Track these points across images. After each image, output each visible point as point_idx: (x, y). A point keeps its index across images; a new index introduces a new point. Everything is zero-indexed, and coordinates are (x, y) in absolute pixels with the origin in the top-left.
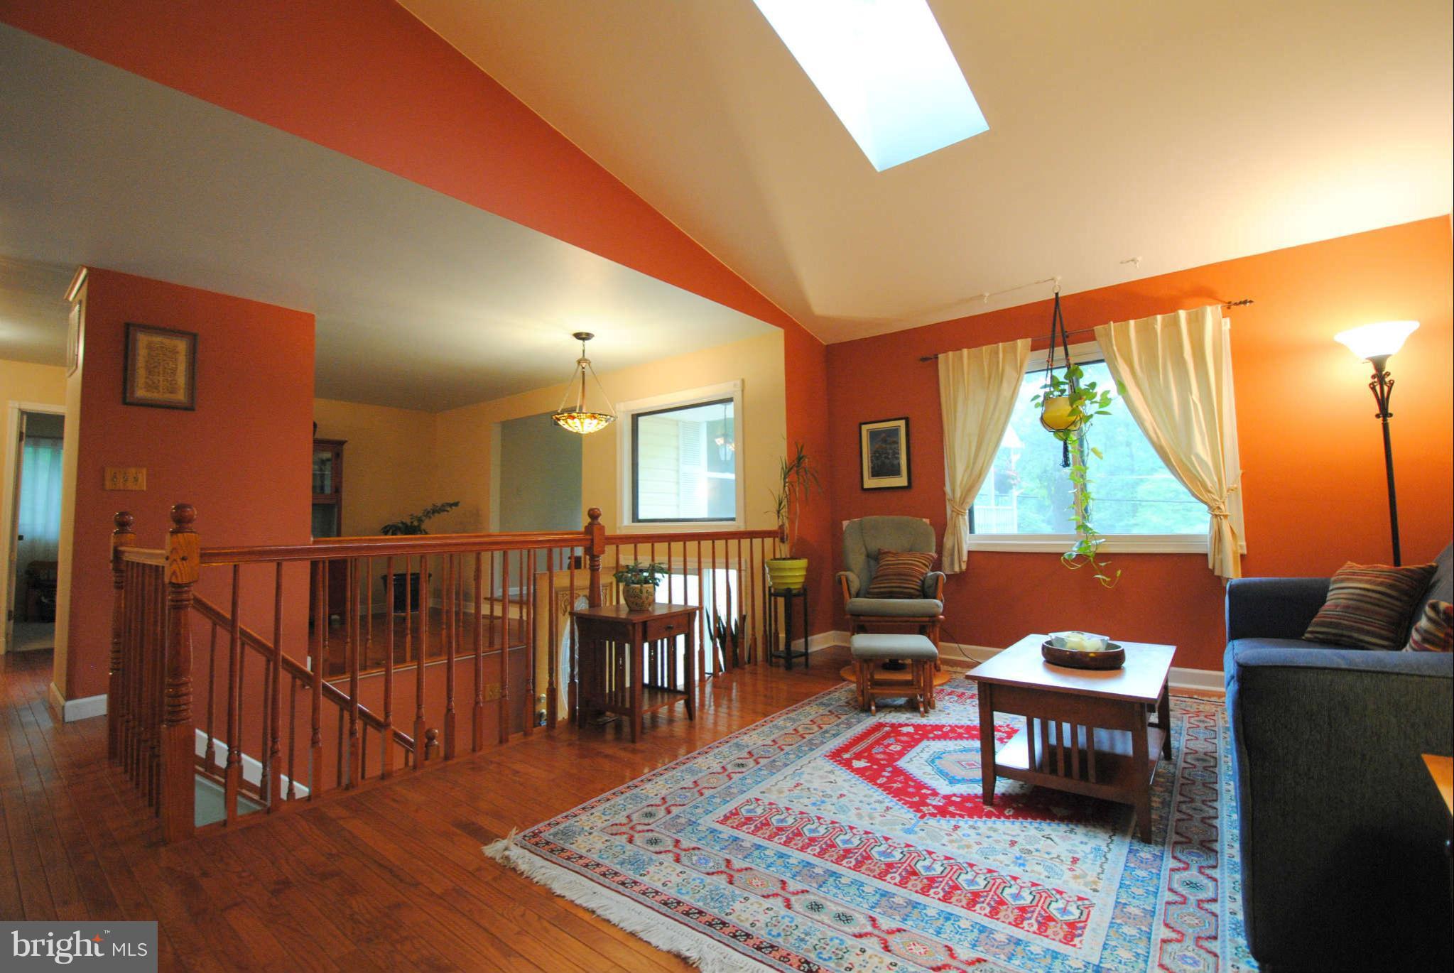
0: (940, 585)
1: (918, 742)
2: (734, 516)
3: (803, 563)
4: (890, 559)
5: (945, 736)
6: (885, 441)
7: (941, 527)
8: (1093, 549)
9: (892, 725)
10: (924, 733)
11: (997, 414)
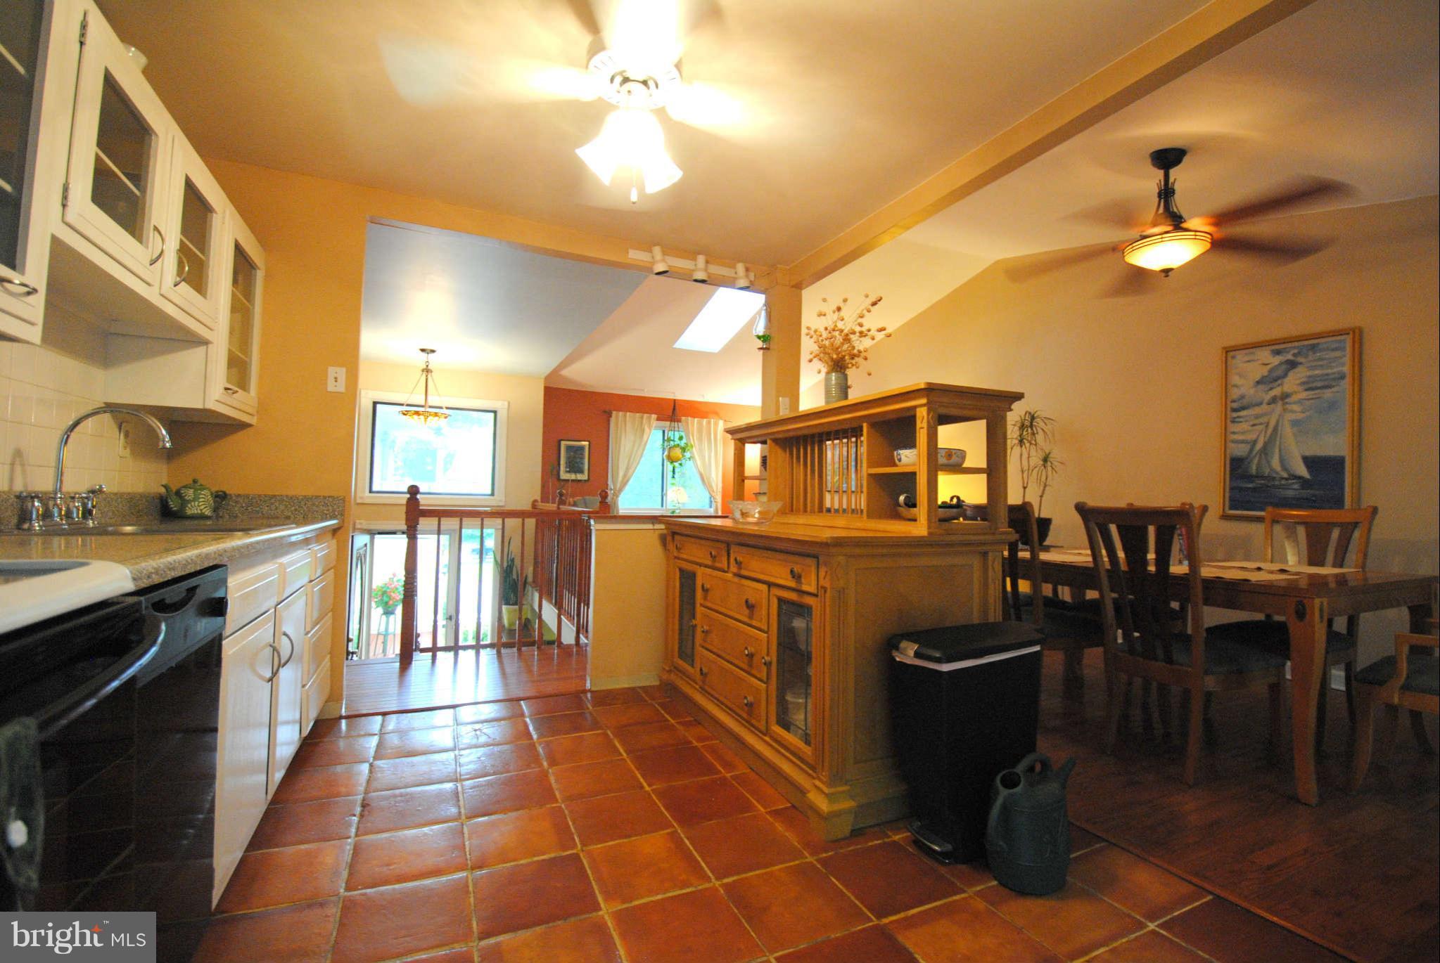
6: (576, 451)
11: (639, 449)
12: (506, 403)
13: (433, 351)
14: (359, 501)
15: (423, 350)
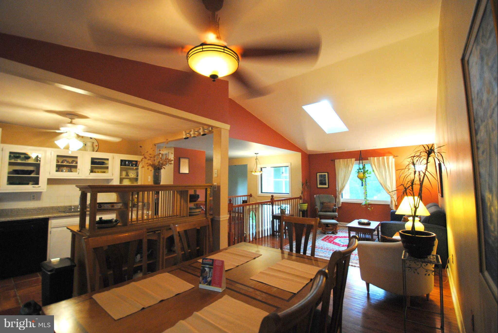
0: (337, 210)
1: (336, 238)
2: (289, 193)
3: (306, 205)
4: (325, 204)
5: (340, 238)
6: (323, 177)
7: (336, 197)
8: (368, 203)
9: (330, 236)
10: (337, 237)
11: (348, 174)
12: (290, 163)
13: (258, 154)
14: (258, 195)
15: (256, 154)
